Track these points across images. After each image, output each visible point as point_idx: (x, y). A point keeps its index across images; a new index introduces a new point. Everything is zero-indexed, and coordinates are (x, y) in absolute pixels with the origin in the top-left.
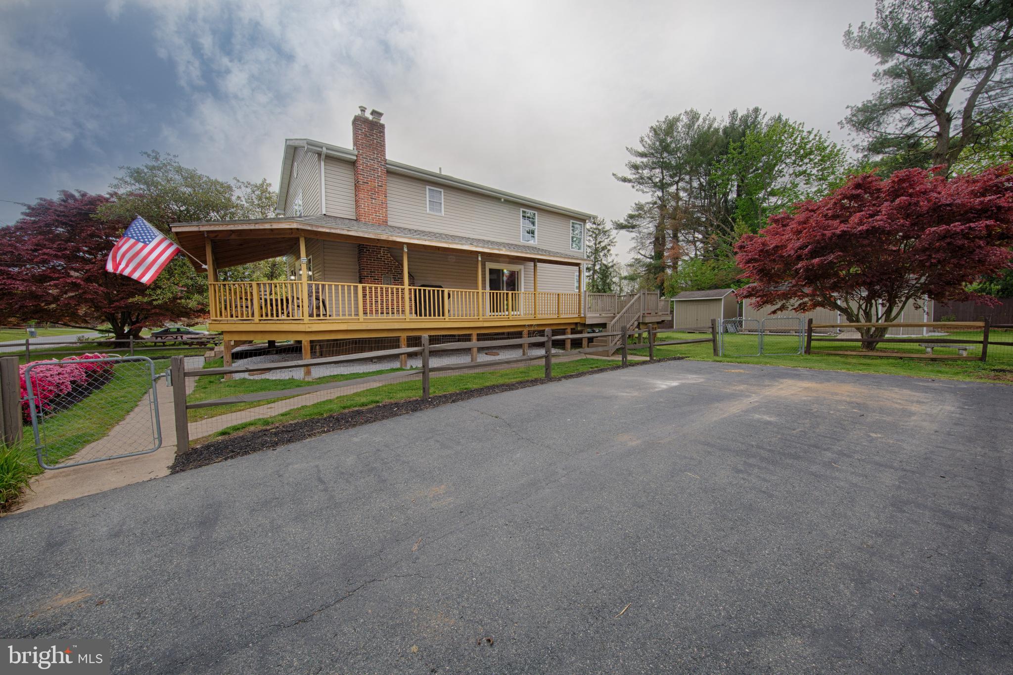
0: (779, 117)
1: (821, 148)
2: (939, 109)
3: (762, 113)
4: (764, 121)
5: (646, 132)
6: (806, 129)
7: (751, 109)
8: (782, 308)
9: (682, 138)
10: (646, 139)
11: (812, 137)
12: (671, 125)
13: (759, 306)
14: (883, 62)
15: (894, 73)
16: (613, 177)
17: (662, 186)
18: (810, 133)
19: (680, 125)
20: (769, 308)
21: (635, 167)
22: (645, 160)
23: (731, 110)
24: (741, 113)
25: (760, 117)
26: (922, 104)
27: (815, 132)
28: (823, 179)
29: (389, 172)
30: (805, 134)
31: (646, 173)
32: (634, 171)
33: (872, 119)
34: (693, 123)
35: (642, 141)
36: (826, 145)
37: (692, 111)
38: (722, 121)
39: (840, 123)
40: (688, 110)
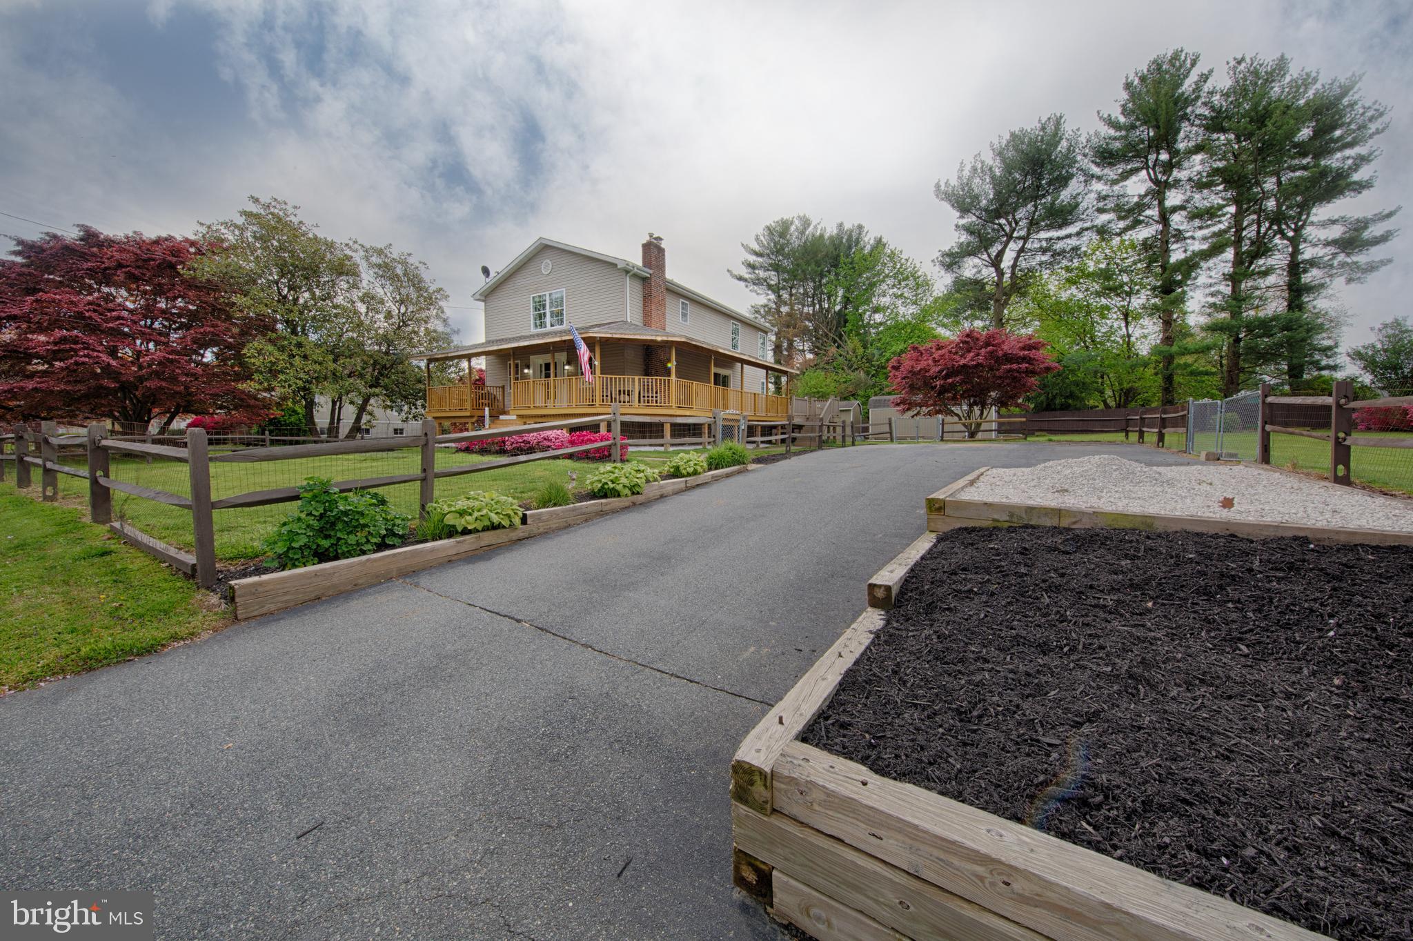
0: (880, 239)
1: (914, 276)
2: (996, 263)
3: (866, 230)
4: (869, 239)
5: (760, 230)
6: (904, 256)
7: (856, 225)
8: (918, 413)
9: (795, 240)
10: (762, 238)
11: (909, 264)
12: (785, 225)
13: (904, 411)
14: (962, 217)
15: (969, 230)
16: (728, 274)
17: (775, 289)
18: (907, 260)
19: (793, 228)
20: (911, 413)
21: (752, 267)
22: (760, 260)
23: (839, 221)
24: (847, 226)
25: (864, 234)
26: (985, 257)
27: (910, 261)
28: (915, 303)
29: (668, 290)
30: (903, 261)
31: (761, 274)
32: (750, 270)
33: (955, 263)
34: (805, 229)
35: (757, 239)
36: (919, 273)
37: (804, 216)
38: (831, 230)
39: (933, 261)
40: (802, 215)
